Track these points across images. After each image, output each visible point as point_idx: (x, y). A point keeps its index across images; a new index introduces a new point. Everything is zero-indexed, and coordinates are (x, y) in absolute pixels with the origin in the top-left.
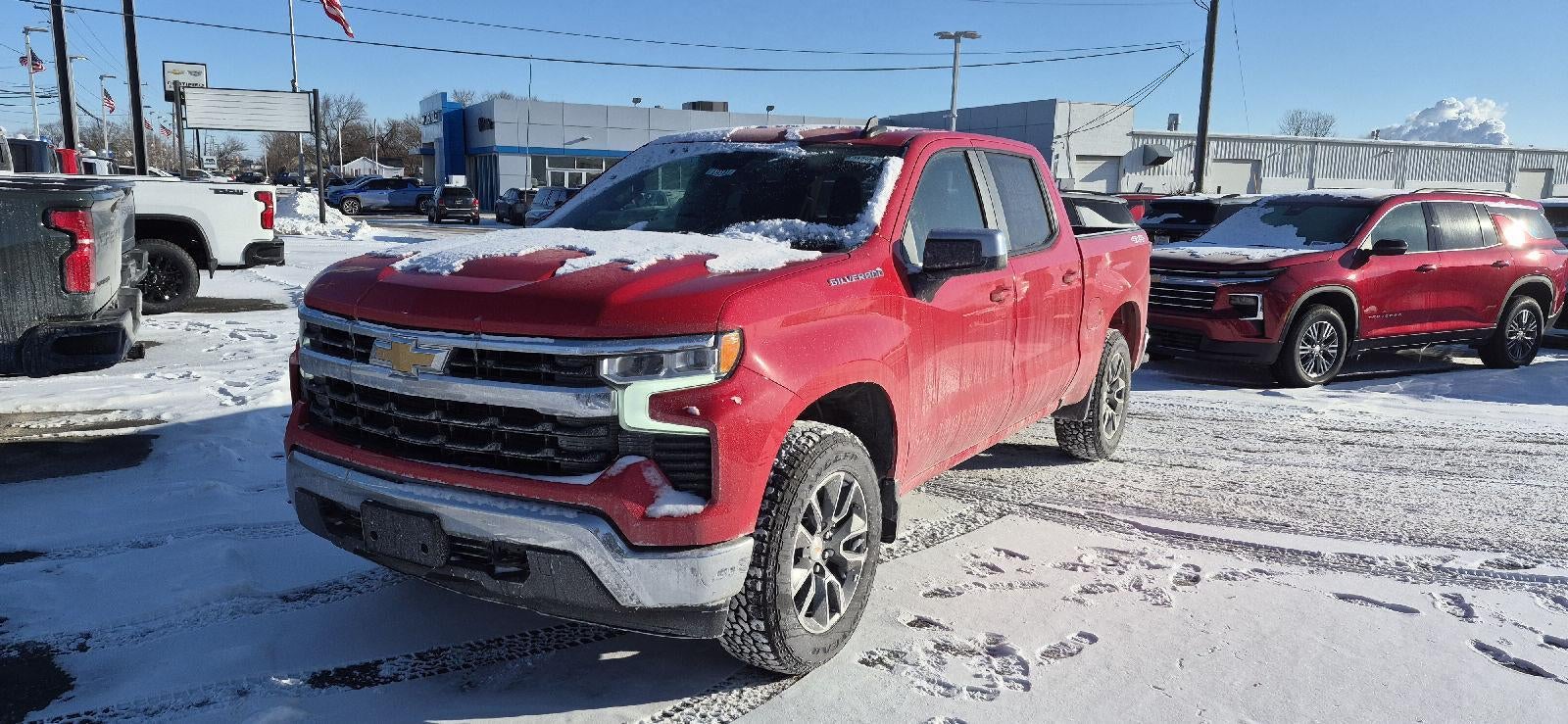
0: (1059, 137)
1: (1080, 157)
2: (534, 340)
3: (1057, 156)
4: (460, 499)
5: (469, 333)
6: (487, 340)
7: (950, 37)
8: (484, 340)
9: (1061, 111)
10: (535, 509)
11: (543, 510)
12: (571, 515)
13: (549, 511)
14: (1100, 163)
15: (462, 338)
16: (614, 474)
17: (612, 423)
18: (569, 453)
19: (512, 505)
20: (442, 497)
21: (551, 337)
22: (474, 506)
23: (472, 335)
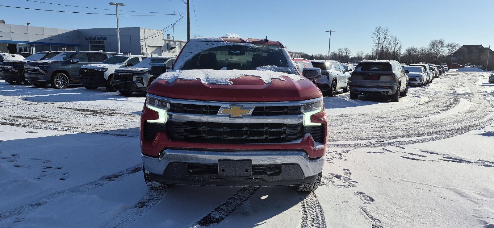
0: (142, 39)
1: (149, 46)
2: (283, 102)
3: (142, 46)
4: (259, 153)
5: (262, 102)
6: (268, 104)
7: (114, 4)
8: (267, 104)
9: (142, 31)
10: (285, 152)
11: (288, 152)
12: (297, 152)
13: (289, 152)
14: (155, 48)
15: (259, 104)
16: (306, 139)
17: (301, 125)
18: (290, 135)
19: (277, 152)
20: (252, 154)
21: (288, 101)
22: (265, 155)
23: (263, 102)
